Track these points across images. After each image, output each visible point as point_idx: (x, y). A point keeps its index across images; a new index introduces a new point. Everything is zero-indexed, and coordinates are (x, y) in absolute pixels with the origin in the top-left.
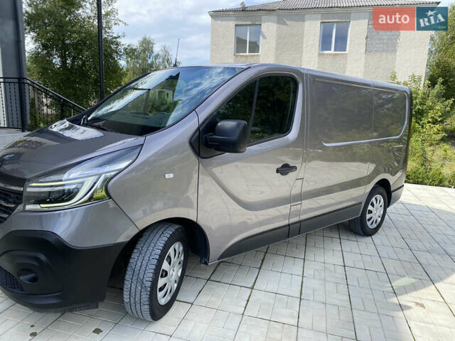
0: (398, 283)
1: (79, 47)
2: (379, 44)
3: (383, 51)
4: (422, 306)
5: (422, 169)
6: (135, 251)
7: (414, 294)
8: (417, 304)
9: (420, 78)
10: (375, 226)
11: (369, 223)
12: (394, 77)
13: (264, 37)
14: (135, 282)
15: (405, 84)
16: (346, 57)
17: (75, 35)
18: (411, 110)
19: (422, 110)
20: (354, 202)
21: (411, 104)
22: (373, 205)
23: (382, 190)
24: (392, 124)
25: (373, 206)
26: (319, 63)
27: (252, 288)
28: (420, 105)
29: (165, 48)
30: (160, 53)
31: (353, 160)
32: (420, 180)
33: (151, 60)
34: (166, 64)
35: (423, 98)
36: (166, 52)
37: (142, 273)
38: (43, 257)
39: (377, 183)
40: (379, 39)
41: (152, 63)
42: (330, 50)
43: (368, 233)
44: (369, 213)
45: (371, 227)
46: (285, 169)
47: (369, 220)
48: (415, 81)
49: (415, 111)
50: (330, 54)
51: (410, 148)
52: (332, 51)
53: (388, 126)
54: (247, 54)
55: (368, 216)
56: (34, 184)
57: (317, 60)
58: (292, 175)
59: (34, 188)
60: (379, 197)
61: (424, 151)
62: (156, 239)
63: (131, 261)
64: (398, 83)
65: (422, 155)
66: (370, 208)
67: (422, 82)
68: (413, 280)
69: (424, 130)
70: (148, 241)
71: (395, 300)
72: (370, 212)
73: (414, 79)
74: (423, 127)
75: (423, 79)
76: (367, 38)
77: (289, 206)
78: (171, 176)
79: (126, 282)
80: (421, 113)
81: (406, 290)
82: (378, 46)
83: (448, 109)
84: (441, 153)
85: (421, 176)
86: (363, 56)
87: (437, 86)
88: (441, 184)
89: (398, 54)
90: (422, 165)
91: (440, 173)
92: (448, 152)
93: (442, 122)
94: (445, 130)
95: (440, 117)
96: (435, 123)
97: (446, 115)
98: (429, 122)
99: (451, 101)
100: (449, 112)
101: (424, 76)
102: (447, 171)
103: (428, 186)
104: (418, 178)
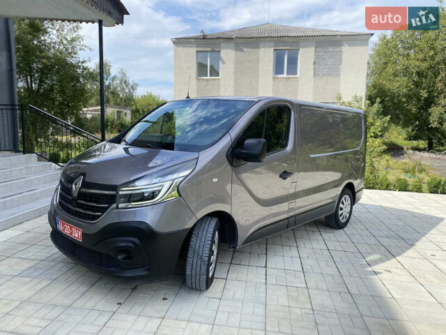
0: (370, 258)
1: (45, 71)
2: (326, 68)
3: (330, 75)
4: (389, 271)
5: (371, 177)
6: (193, 236)
7: (382, 265)
8: (386, 270)
9: (361, 98)
10: (345, 220)
11: (341, 218)
12: (340, 98)
13: (224, 63)
14: (195, 259)
15: (350, 103)
16: (298, 81)
17: (44, 61)
20: (331, 200)
22: (343, 203)
23: (349, 191)
25: (343, 205)
26: (273, 85)
27: (266, 267)
29: (122, 70)
30: (118, 75)
31: (318, 170)
32: (371, 185)
33: (108, 81)
34: (124, 85)
36: (124, 74)
37: (201, 250)
38: (136, 240)
39: (345, 186)
40: (326, 65)
41: (110, 85)
42: (283, 74)
43: (340, 226)
45: (342, 221)
46: (284, 175)
47: (341, 215)
48: (357, 101)
50: (283, 78)
52: (285, 75)
54: (209, 77)
55: (340, 212)
56: (124, 189)
57: (272, 83)
58: (289, 179)
59: (124, 191)
60: (347, 197)
61: (372, 161)
62: (206, 227)
63: (191, 243)
64: (343, 103)
65: (371, 165)
66: (341, 205)
67: (363, 102)
68: (380, 256)
70: (202, 229)
71: (370, 269)
72: (341, 209)
73: (357, 99)
75: (364, 99)
76: (314, 63)
77: (287, 204)
78: (216, 180)
79: (188, 259)
81: (376, 262)
82: (324, 70)
83: (386, 125)
84: (383, 163)
85: (371, 182)
86: (312, 79)
87: (376, 105)
88: (387, 188)
89: (341, 77)
90: (372, 173)
91: (387, 179)
92: (390, 162)
93: (382, 136)
94: (384, 143)
95: (380, 131)
96: (376, 136)
97: (385, 130)
98: (371, 137)
99: (388, 118)
100: (387, 127)
101: (364, 97)
102: (392, 178)
103: (377, 190)
104: (369, 184)
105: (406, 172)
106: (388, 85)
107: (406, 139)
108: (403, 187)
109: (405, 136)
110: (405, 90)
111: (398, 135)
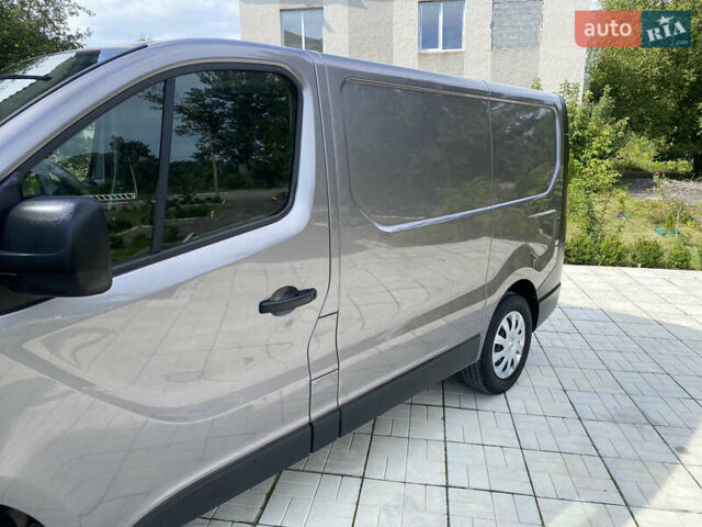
2: (513, 34)
3: (519, 45)
5: (588, 239)
9: (576, 88)
10: (510, 371)
11: (498, 370)
12: (538, 88)
13: (329, 30)
16: (463, 59)
18: (565, 139)
19: (583, 138)
21: (565, 129)
22: (503, 334)
23: (520, 302)
24: (535, 166)
25: (505, 337)
28: (580, 129)
32: (587, 257)
35: (582, 119)
39: (509, 290)
40: (513, 27)
42: (437, 47)
43: (494, 387)
44: (496, 351)
45: (503, 376)
47: (498, 364)
48: (569, 92)
49: (572, 140)
50: (437, 54)
51: (568, 202)
52: (440, 49)
53: (530, 170)
55: (496, 357)
57: (417, 64)
60: (515, 316)
61: (590, 206)
65: (588, 213)
66: (498, 339)
67: (581, 94)
69: (587, 169)
72: (499, 348)
73: (568, 89)
74: (585, 164)
75: (581, 89)
76: (492, 25)
80: (581, 142)
82: (511, 37)
83: (620, 134)
84: (614, 204)
85: (588, 250)
86: (489, 54)
87: (603, 99)
88: (619, 261)
89: (541, 50)
90: (589, 230)
91: (619, 243)
92: (626, 202)
93: (612, 155)
94: (618, 168)
95: (610, 146)
96: (603, 156)
97: (618, 143)
98: (594, 156)
99: (624, 122)
100: (622, 138)
101: (582, 84)
102: (628, 239)
103: (599, 267)
104: (583, 254)
105: (657, 222)
106: (625, 62)
107: (656, 159)
108: (651, 259)
109: (653, 153)
110: (655, 70)
111: (641, 152)
